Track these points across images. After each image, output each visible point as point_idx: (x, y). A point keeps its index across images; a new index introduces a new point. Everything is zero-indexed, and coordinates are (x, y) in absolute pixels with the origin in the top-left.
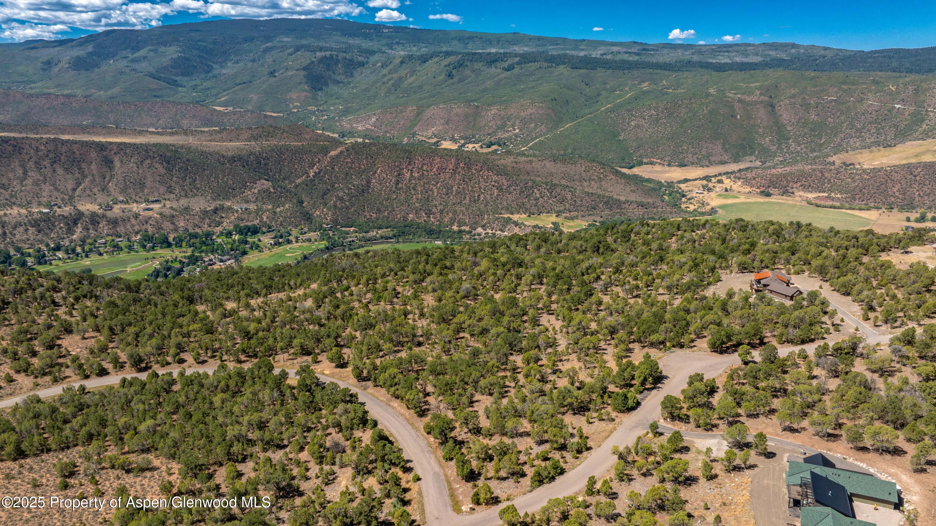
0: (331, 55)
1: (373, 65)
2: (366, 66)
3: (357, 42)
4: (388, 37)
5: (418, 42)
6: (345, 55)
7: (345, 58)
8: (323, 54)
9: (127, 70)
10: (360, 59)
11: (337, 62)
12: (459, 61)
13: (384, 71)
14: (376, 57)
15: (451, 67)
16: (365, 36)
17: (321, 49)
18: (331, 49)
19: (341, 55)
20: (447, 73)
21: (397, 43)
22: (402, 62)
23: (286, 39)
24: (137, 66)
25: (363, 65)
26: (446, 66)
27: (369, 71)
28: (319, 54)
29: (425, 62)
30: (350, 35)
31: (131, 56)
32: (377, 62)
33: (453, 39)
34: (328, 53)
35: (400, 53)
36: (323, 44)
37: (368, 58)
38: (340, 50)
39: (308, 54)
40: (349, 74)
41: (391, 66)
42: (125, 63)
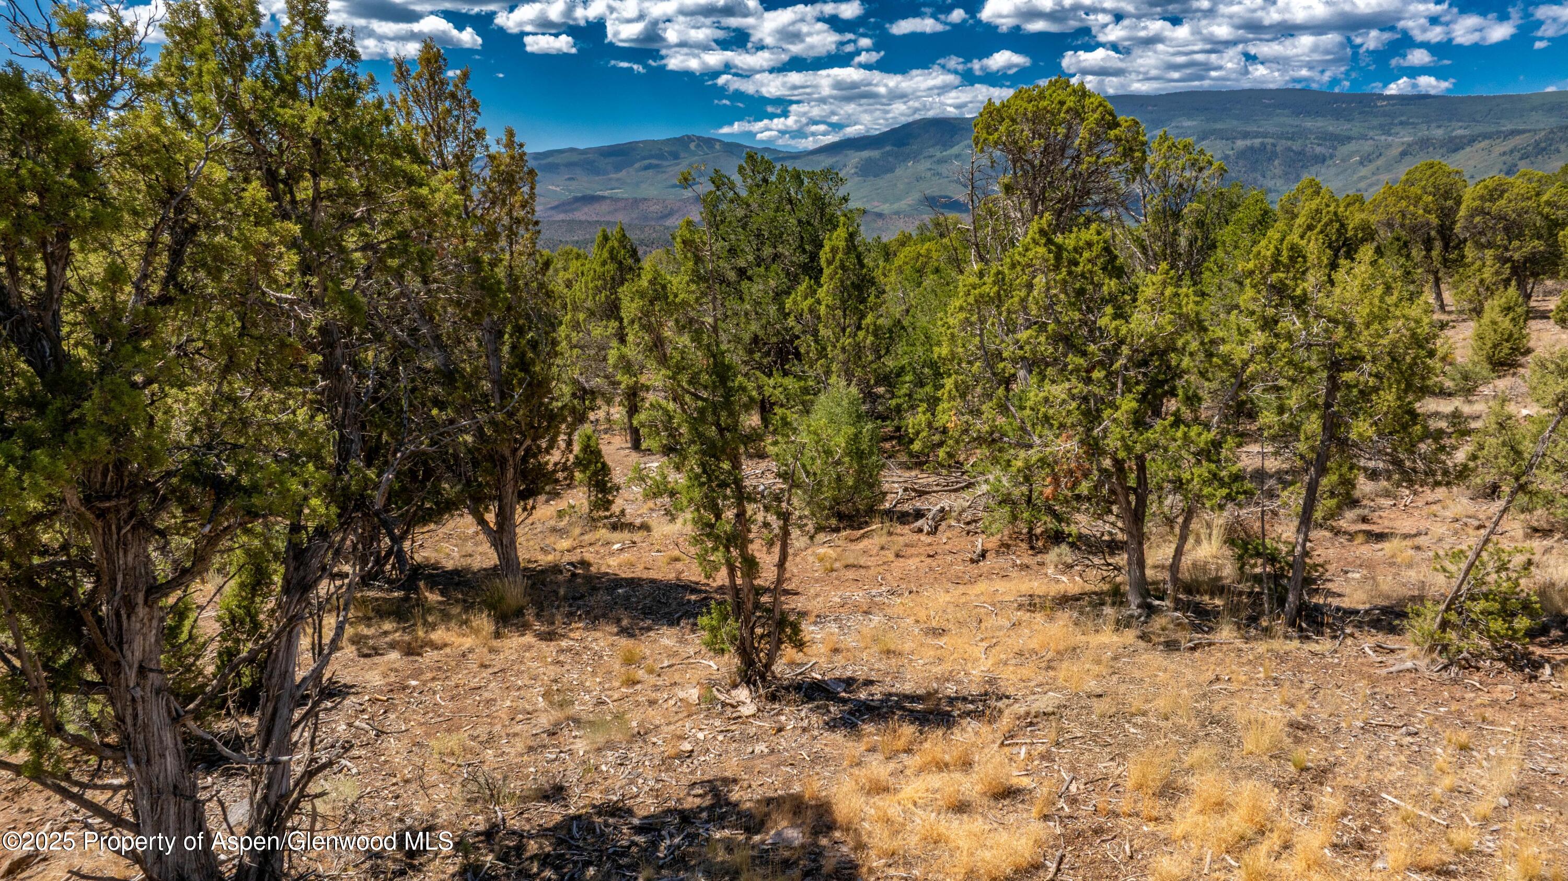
0: (1262, 144)
1: (1343, 160)
2: (1328, 163)
3: (1319, 124)
4: (1385, 114)
5: (1450, 120)
6: (1289, 143)
7: (1289, 149)
8: (1248, 142)
9: (929, 174)
10: (1318, 150)
11: (1273, 155)
12: (1537, 143)
13: (1364, 171)
14: (1352, 146)
15: (1517, 155)
16: (1338, 115)
17: (1245, 136)
18: (1265, 135)
19: (1282, 144)
20: (1505, 168)
21: (1401, 123)
22: (1404, 154)
23: (1187, 123)
24: (943, 169)
25: (1324, 160)
26: (1504, 153)
27: (1333, 170)
28: (1240, 144)
29: (1456, 150)
30: (1308, 114)
31: (938, 155)
32: (1351, 155)
33: (1533, 109)
34: (1257, 142)
35: (1405, 137)
36: (1252, 128)
37: (1335, 148)
38: (1282, 136)
39: (1220, 144)
40: (1292, 177)
41: (1379, 162)
42: (928, 164)
